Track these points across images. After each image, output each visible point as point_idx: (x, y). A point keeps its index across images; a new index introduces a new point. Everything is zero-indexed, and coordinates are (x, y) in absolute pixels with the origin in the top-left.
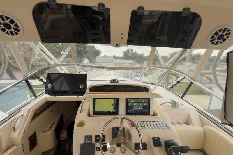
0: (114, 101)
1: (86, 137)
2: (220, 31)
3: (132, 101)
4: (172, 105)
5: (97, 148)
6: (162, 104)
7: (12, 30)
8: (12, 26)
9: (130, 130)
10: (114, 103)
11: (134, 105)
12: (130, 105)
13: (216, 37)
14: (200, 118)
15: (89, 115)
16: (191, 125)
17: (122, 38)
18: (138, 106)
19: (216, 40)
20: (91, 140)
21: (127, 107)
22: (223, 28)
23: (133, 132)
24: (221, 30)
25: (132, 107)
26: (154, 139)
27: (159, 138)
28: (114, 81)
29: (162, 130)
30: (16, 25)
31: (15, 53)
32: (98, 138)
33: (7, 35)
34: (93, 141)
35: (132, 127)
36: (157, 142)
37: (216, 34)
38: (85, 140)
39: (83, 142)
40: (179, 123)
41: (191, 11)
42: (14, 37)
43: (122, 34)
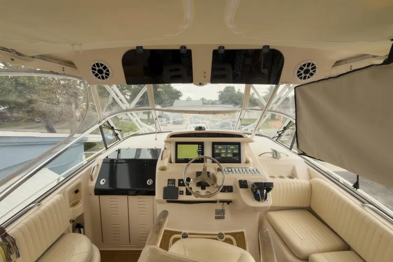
0: (199, 147)
1: (169, 180)
2: (304, 65)
3: (220, 147)
4: (273, 155)
5: (180, 191)
6: (260, 155)
7: (104, 75)
8: (104, 71)
9: (215, 174)
10: (199, 149)
11: (222, 151)
12: (217, 151)
13: (302, 72)
14: (308, 170)
15: (170, 162)
16: (295, 179)
17: (205, 77)
18: (227, 153)
19: (303, 75)
20: (174, 184)
21: (214, 155)
22: (306, 62)
23: (219, 176)
24: (306, 64)
25: (219, 154)
26: (240, 182)
27: (246, 181)
28: (200, 128)
29: (252, 175)
30: (108, 71)
31: (94, 96)
32: (181, 182)
33: (99, 80)
34: (177, 185)
35: (217, 172)
36: (243, 184)
37: (301, 68)
38: (168, 184)
39: (166, 185)
40: (281, 177)
41: (271, 48)
42: (104, 80)
43: (205, 73)
